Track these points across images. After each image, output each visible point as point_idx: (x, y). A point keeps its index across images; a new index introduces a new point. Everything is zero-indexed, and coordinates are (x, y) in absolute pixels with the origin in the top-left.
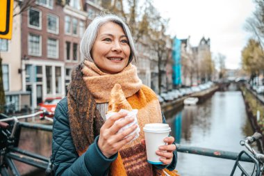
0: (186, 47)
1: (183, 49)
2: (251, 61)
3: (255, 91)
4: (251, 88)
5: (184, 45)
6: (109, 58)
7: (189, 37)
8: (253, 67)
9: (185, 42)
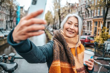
0: (22, 10)
1: (21, 11)
2: (48, 19)
3: (49, 30)
4: (48, 29)
5: (22, 9)
6: (68, 31)
7: (24, 6)
8: (49, 21)
9: (22, 8)
